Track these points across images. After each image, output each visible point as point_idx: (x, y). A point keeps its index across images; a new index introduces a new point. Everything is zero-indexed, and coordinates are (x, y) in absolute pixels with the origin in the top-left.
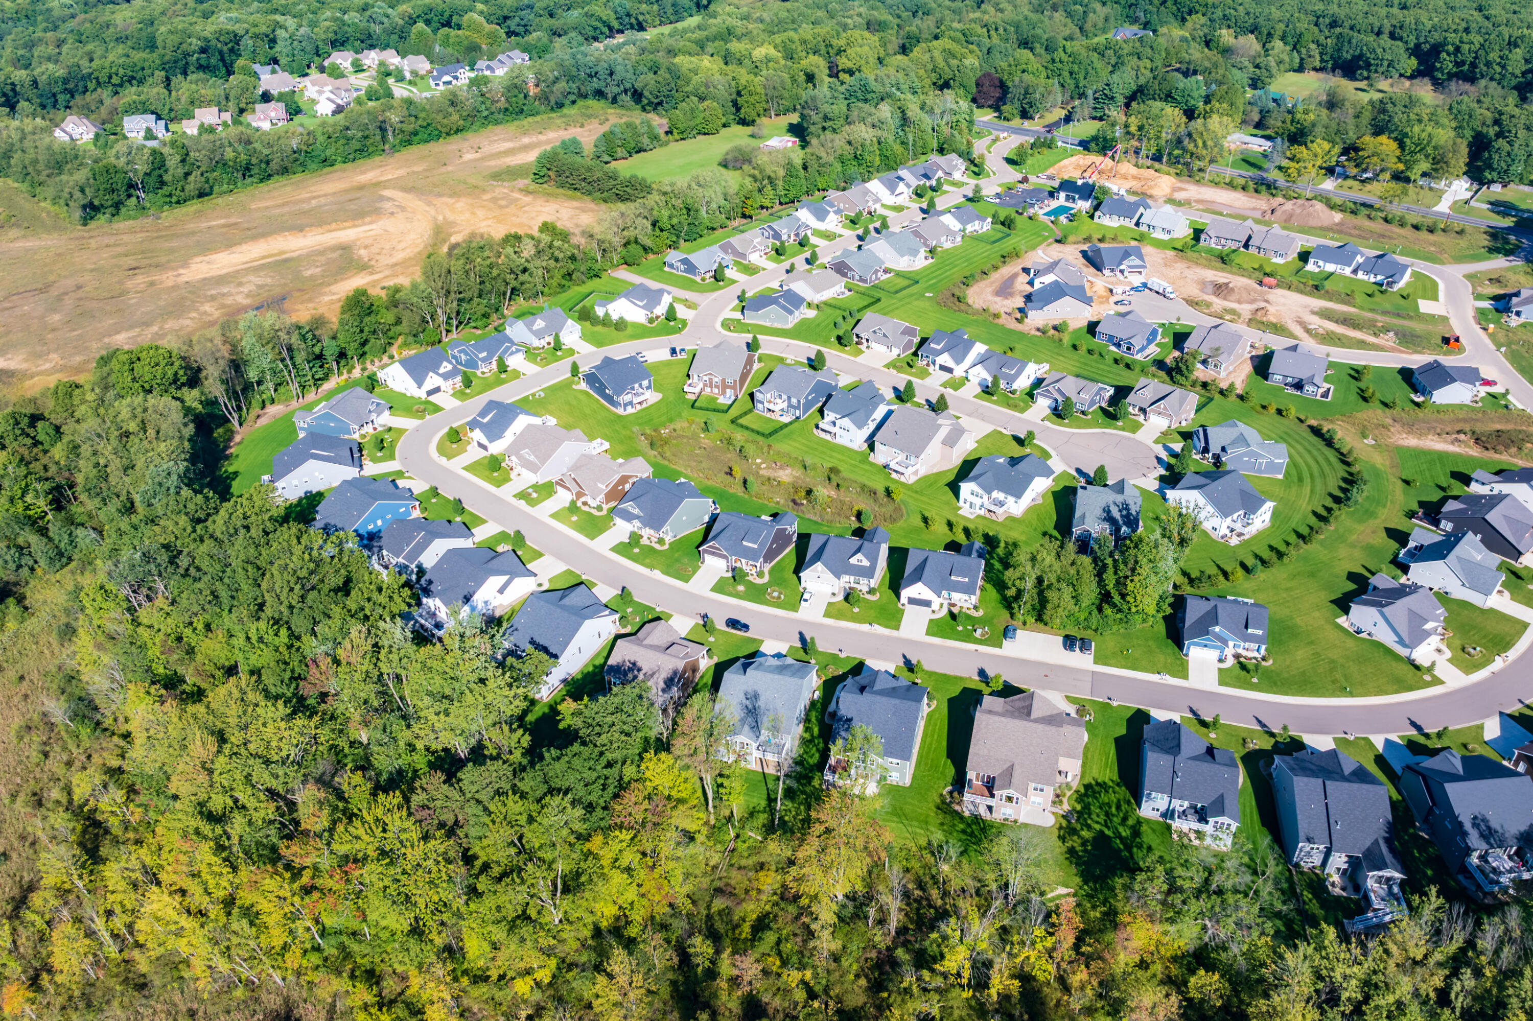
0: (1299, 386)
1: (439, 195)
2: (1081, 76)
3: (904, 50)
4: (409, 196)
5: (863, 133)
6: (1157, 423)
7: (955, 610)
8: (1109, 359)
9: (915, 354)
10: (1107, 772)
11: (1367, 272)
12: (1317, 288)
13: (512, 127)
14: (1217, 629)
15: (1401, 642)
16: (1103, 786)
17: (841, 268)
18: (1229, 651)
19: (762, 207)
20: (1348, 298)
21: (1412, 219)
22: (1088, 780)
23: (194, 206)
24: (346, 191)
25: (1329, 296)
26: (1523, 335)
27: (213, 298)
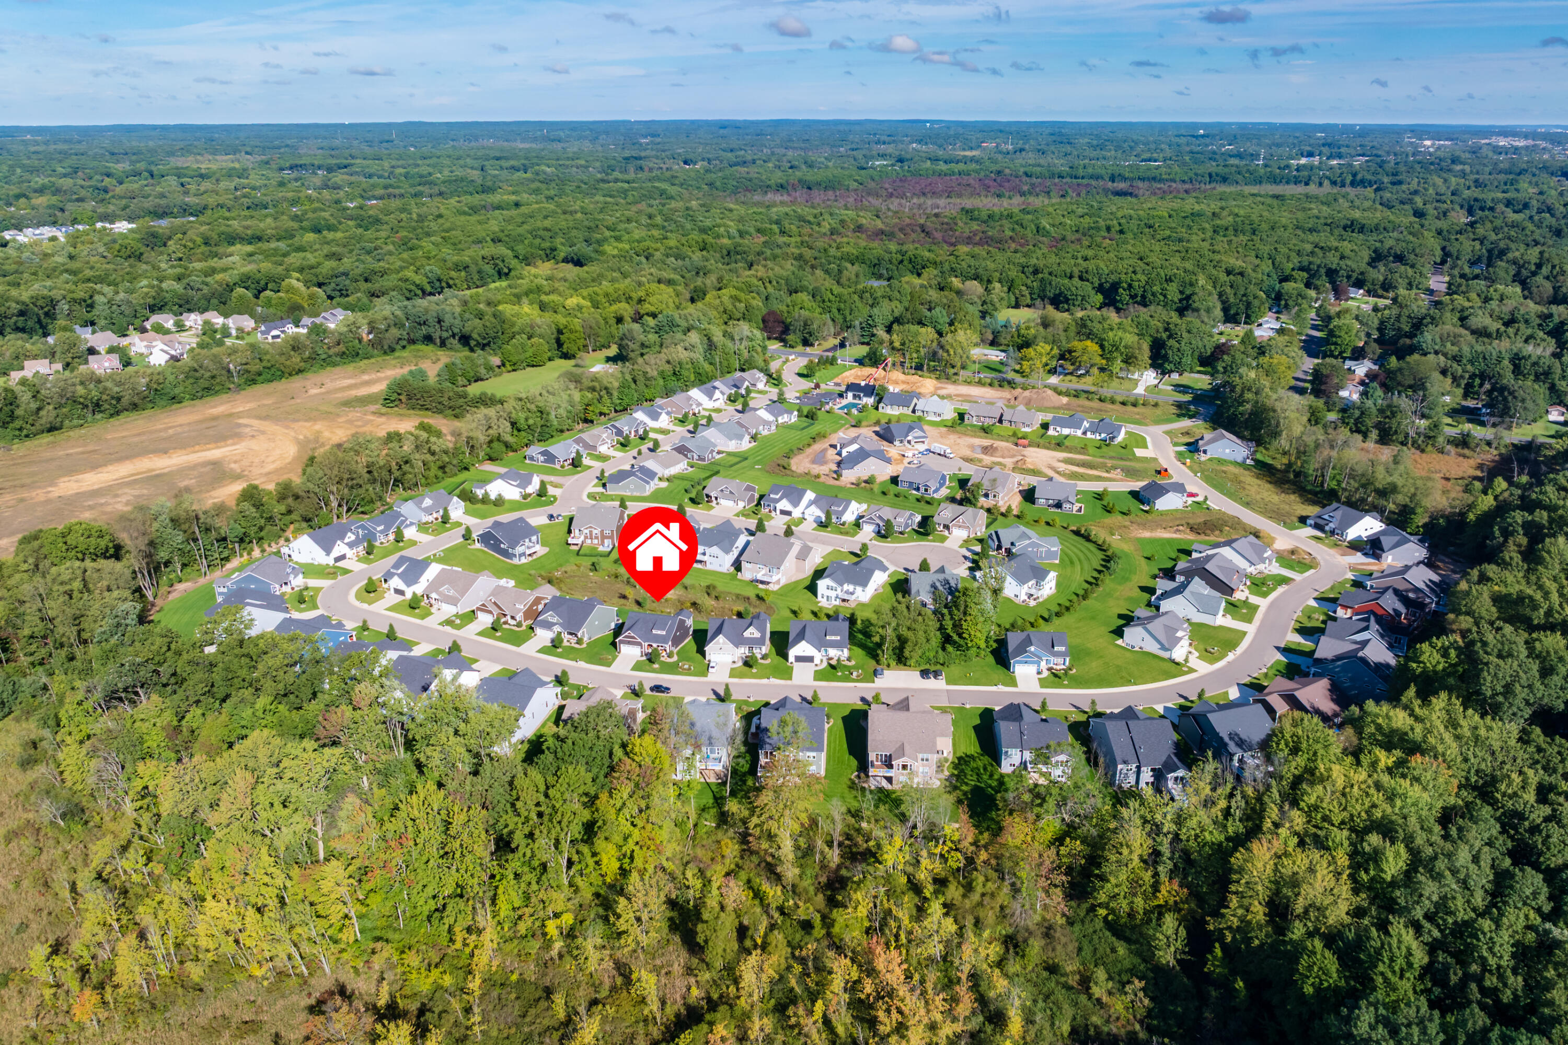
0: (1058, 505)
1: (295, 420)
2: (847, 312)
3: (693, 300)
4: (266, 423)
5: (680, 354)
6: (959, 534)
7: (834, 662)
8: (914, 500)
9: (759, 504)
10: (972, 747)
11: (1093, 432)
12: (1059, 444)
13: (350, 368)
14: (1032, 649)
15: (1163, 648)
16: (972, 757)
17: (682, 450)
18: (1043, 665)
19: (601, 414)
20: (1083, 450)
21: (1119, 398)
22: (959, 754)
23: (47, 438)
24: (201, 422)
25: (1069, 450)
26: (1210, 466)
27: (91, 508)
